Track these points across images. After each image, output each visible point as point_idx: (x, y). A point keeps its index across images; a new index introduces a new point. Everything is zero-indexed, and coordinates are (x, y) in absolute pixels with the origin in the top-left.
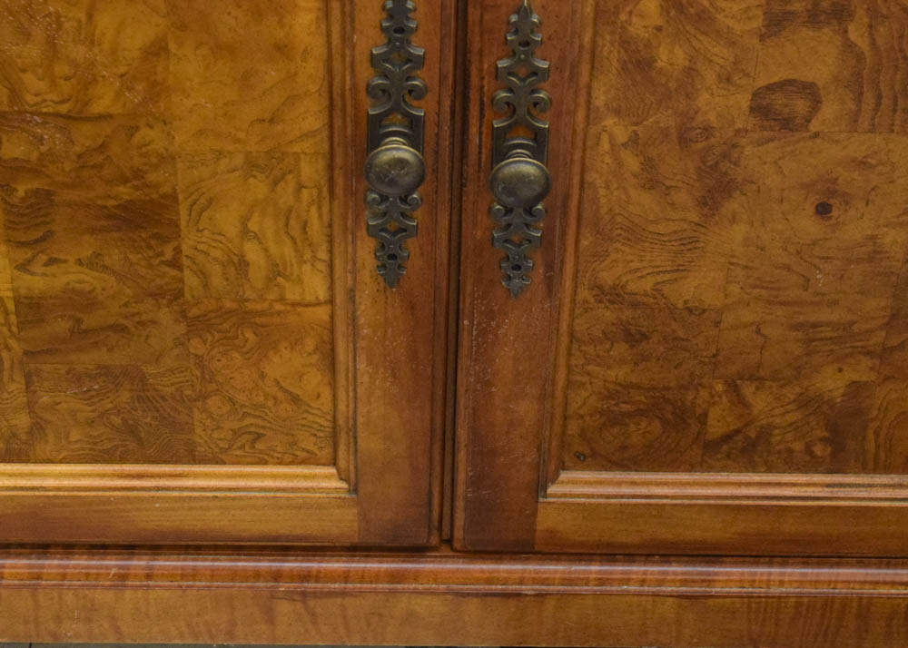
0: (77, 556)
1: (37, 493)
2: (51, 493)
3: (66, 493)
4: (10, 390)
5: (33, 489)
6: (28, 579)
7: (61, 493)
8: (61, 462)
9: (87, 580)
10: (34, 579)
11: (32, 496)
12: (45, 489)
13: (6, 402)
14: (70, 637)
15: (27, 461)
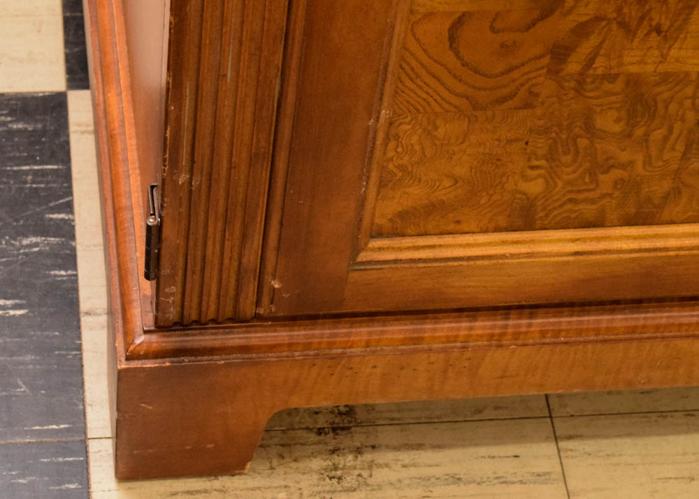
0: (667, 309)
1: (659, 254)
2: (672, 253)
3: (686, 252)
4: (665, 159)
5: (655, 250)
6: (624, 333)
7: (682, 253)
8: (682, 222)
9: (679, 331)
10: (628, 333)
11: (654, 257)
12: (666, 249)
13: (656, 169)
14: (643, 384)
15: (651, 224)
